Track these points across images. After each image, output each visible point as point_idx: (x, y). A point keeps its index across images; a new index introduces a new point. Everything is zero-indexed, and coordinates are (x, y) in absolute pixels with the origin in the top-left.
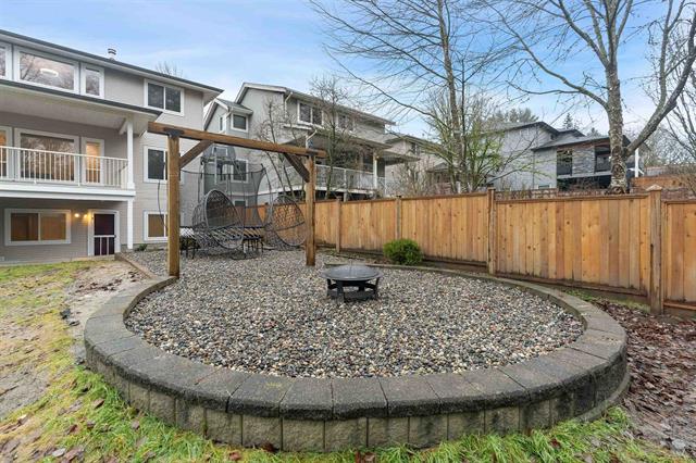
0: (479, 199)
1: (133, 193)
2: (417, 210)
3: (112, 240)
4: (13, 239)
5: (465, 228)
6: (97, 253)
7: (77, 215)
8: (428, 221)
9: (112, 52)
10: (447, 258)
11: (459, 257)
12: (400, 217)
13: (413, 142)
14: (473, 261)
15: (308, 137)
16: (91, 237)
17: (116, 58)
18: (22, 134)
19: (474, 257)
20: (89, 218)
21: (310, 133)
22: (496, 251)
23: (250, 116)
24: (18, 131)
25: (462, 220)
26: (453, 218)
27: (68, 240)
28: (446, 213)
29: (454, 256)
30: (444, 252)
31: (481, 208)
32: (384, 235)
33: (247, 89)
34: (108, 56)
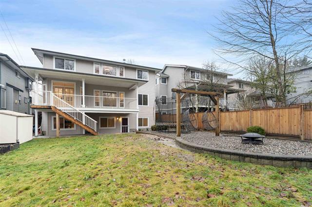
0: (295, 109)
1: (138, 111)
2: (261, 114)
3: (127, 127)
4: (101, 127)
5: (287, 122)
6: (123, 132)
7: (118, 119)
8: (267, 119)
9: (124, 60)
10: (278, 134)
11: (284, 133)
12: (252, 118)
13: (240, 82)
14: (292, 135)
15: (197, 85)
16: (121, 126)
17: (126, 62)
18: (104, 92)
19: (293, 133)
20: (121, 119)
21: (197, 83)
22: (305, 131)
23: (168, 78)
24: (102, 91)
25: (286, 118)
26: (281, 118)
27: (115, 127)
28: (277, 116)
29: (281, 133)
30: (276, 131)
31: (296, 113)
32: (243, 125)
33: (166, 67)
34: (123, 62)
